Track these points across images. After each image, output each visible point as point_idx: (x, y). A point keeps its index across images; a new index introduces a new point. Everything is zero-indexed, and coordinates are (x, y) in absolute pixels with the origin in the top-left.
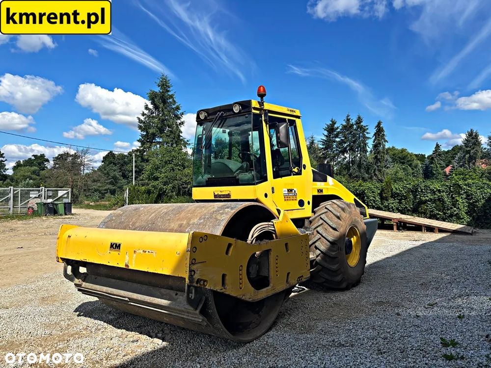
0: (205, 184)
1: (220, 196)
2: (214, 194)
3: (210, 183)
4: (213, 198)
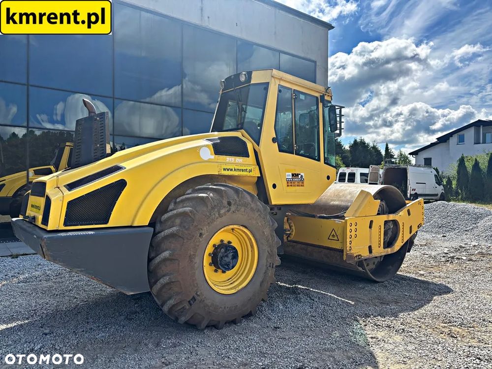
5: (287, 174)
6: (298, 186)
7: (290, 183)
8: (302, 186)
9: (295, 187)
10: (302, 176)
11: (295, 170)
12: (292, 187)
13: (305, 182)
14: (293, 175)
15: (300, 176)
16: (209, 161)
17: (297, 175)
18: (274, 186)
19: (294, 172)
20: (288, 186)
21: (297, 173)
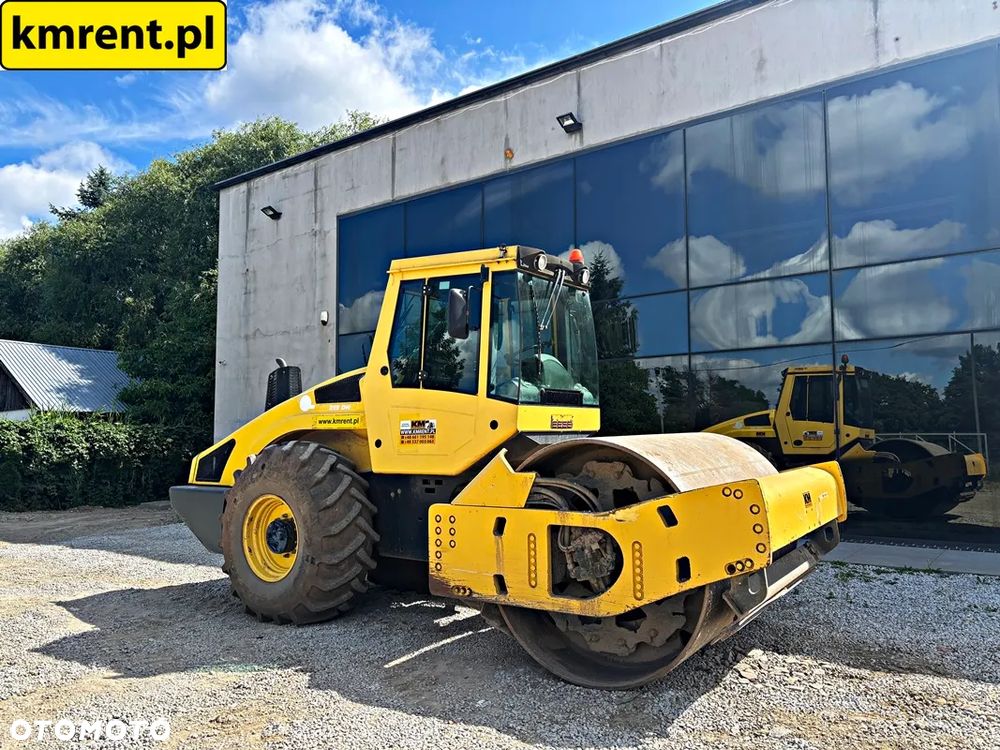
0: (540, 401)
1: (559, 424)
2: (552, 419)
3: (545, 399)
4: (549, 429)
5: (402, 422)
6: (421, 442)
7: (406, 438)
8: (429, 441)
9: (415, 445)
10: (431, 425)
11: (418, 415)
12: (410, 445)
13: (436, 436)
14: (413, 424)
15: (427, 425)
16: (309, 412)
17: (422, 424)
18: (378, 444)
19: (415, 419)
20: (402, 442)
21: (421, 419)
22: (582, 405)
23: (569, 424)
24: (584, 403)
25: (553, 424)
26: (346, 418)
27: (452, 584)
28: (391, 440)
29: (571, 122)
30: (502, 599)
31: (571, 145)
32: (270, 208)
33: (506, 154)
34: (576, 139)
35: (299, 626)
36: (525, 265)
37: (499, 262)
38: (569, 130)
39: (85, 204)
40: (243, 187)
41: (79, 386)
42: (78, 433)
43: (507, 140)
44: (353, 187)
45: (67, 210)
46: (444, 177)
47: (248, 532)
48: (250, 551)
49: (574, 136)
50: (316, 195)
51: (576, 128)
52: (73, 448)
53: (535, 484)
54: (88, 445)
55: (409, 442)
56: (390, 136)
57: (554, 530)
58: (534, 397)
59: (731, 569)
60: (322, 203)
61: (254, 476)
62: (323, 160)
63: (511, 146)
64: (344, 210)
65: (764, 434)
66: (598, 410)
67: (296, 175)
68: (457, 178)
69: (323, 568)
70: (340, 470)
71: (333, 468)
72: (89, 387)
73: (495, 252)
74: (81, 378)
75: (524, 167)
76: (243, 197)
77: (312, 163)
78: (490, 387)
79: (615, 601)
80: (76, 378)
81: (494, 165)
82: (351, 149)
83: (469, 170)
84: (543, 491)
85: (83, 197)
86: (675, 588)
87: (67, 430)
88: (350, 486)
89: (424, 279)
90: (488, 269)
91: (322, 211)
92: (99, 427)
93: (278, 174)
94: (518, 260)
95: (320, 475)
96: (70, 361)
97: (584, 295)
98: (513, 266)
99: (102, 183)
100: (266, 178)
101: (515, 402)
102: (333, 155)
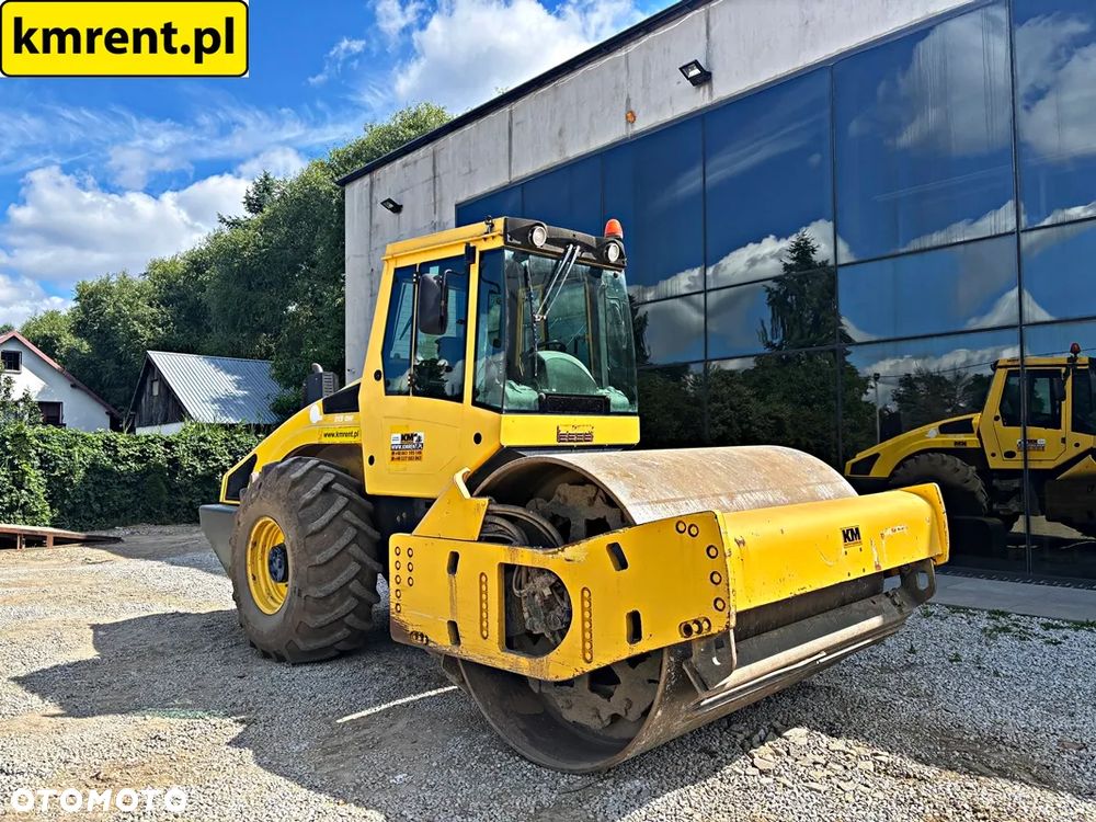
0: (538, 408)
1: (570, 437)
2: (558, 431)
3: (547, 406)
4: (554, 442)
5: (392, 435)
6: (410, 459)
7: (397, 454)
8: (417, 458)
9: (404, 462)
10: (419, 439)
11: (407, 426)
12: (397, 462)
13: (424, 451)
14: (403, 438)
15: (415, 438)
16: (316, 424)
17: (410, 437)
18: (371, 461)
19: (405, 432)
21: (410, 432)
22: (607, 412)
23: (589, 436)
24: (612, 410)
25: (560, 437)
26: (348, 431)
27: (411, 630)
28: (383, 458)
29: (696, 72)
30: (456, 651)
31: (700, 100)
32: (390, 201)
33: (627, 117)
34: (704, 92)
35: (293, 665)
36: (514, 241)
37: (485, 239)
38: (695, 81)
39: (251, 211)
40: (367, 179)
41: (235, 398)
42: (221, 446)
43: (628, 100)
44: (470, 171)
45: (234, 218)
46: (562, 151)
47: (252, 558)
48: (254, 578)
49: (702, 89)
50: (434, 182)
51: (703, 79)
52: (216, 461)
53: (488, 513)
54: (231, 457)
55: (399, 459)
56: (507, 109)
57: (508, 570)
58: (530, 403)
59: (687, 630)
60: (440, 189)
61: (253, 496)
62: (441, 142)
63: (633, 108)
64: (462, 198)
65: (964, 443)
66: (637, 419)
67: (416, 162)
68: (576, 150)
69: (310, 602)
70: (335, 491)
71: (327, 488)
72: (244, 398)
73: (481, 227)
74: (238, 388)
75: (647, 131)
76: (367, 190)
77: (430, 148)
78: (475, 392)
79: (563, 663)
80: (233, 390)
81: (613, 132)
82: (468, 128)
83: (588, 140)
84: (497, 520)
85: (249, 205)
86: (626, 651)
87: (210, 442)
88: (344, 508)
89: (416, 265)
90: (474, 248)
91: (441, 200)
92: (242, 440)
93: (398, 162)
94: (505, 235)
95: (308, 496)
96: (228, 371)
97: (615, 276)
98: (499, 243)
99: (267, 189)
100: (387, 168)
101: (499, 411)
102: (451, 137)
